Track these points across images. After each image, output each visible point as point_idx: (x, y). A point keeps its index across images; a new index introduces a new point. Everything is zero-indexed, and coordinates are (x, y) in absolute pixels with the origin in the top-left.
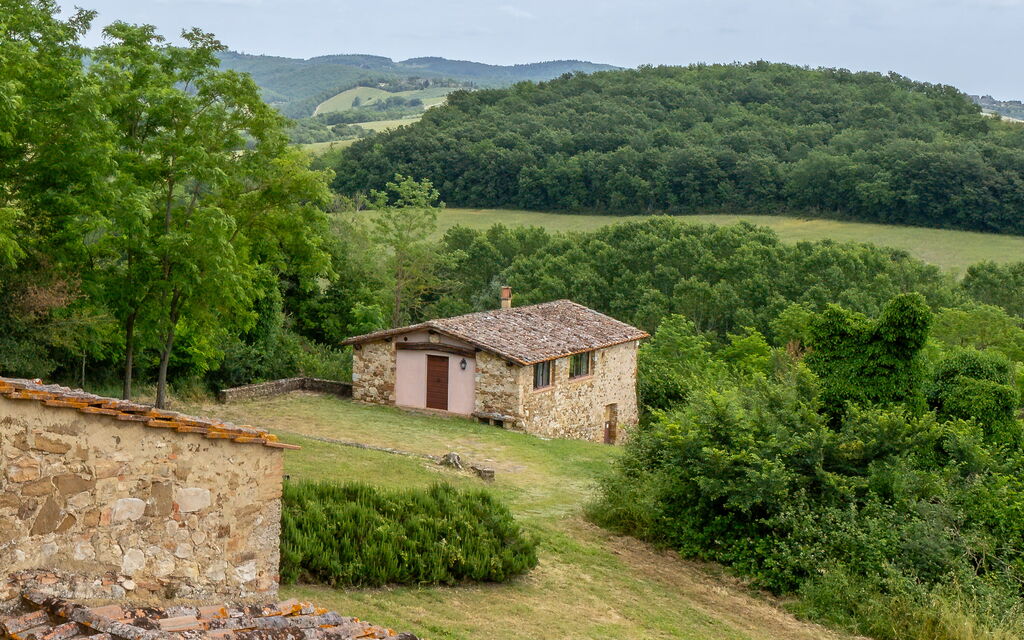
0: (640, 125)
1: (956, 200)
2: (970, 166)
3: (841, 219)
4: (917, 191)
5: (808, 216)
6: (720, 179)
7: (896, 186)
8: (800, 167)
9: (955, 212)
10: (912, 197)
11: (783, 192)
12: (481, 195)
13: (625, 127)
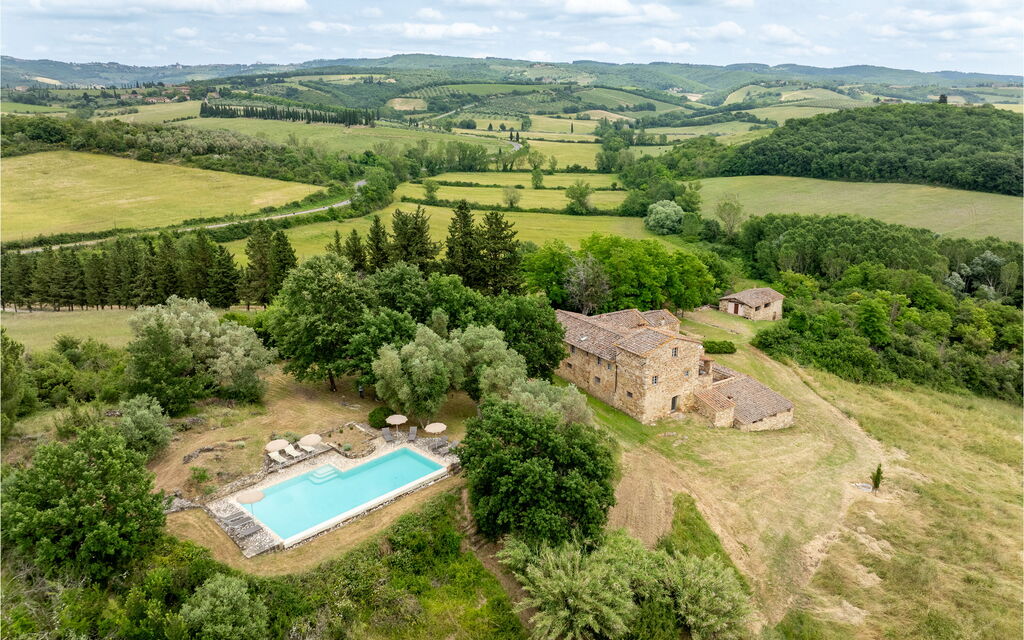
0: (869, 140)
1: (1000, 181)
2: (1009, 166)
3: (949, 187)
4: (983, 177)
5: (935, 186)
6: (899, 167)
7: (974, 174)
8: (934, 164)
9: (999, 186)
10: (980, 179)
11: (926, 175)
12: (795, 171)
13: (861, 141)
